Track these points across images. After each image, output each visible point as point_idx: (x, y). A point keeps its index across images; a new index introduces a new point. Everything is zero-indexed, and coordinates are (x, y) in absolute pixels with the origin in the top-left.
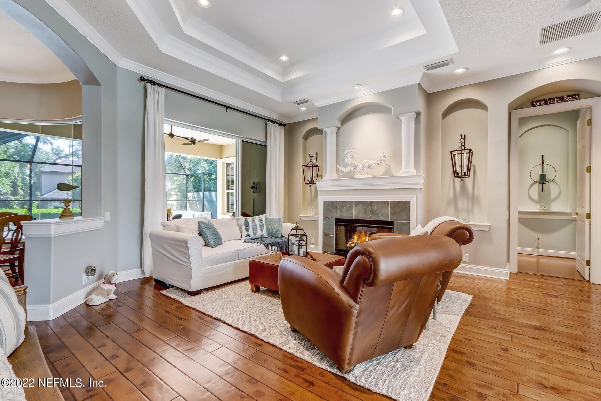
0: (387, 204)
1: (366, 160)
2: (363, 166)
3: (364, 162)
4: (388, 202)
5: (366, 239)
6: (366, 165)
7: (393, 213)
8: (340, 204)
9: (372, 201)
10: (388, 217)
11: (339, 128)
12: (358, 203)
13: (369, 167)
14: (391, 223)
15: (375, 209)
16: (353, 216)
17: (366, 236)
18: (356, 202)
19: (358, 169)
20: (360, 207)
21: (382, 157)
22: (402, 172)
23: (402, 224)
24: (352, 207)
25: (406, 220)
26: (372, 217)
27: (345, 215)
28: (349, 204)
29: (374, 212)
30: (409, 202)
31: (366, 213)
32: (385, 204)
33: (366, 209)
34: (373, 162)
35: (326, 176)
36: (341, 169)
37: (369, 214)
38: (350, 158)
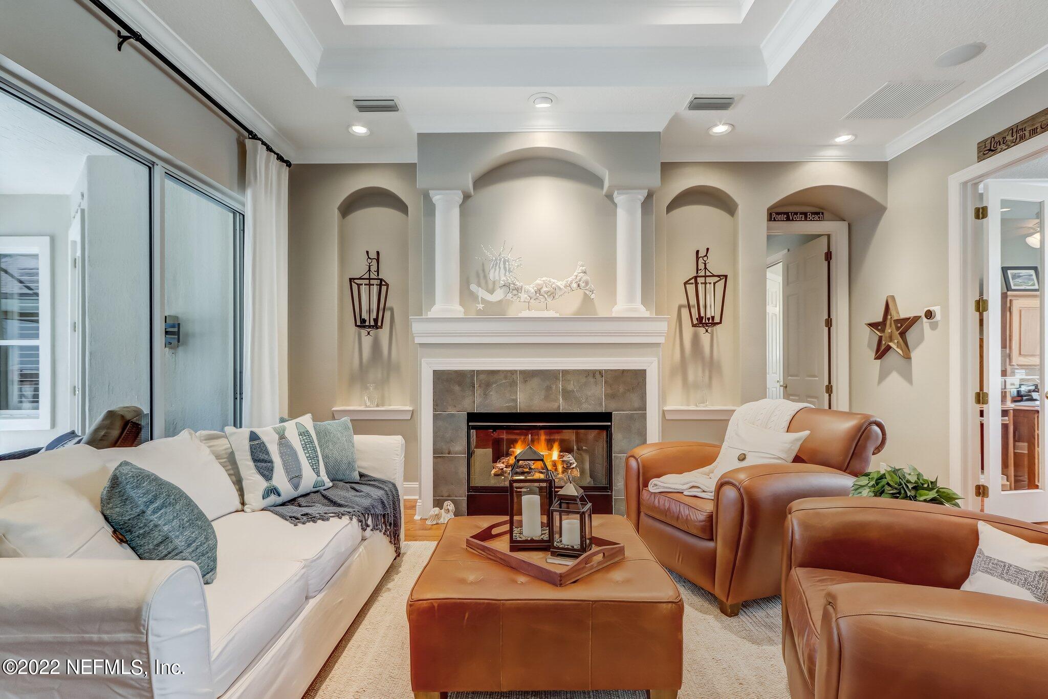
0: (598, 376)
1: (544, 279)
2: (538, 291)
3: (538, 282)
4: (600, 372)
5: (551, 455)
6: (545, 289)
7: (611, 396)
8: (482, 377)
9: (563, 371)
10: (601, 404)
11: (467, 197)
12: (528, 375)
13: (552, 294)
14: (607, 416)
15: (570, 387)
16: (517, 405)
17: (550, 448)
18: (523, 372)
19: (524, 296)
20: (535, 383)
21: (582, 275)
22: (621, 308)
23: (631, 418)
24: (513, 384)
25: (639, 409)
26: (562, 406)
27: (497, 403)
28: (506, 378)
29: (567, 394)
30: (645, 371)
31: (548, 397)
32: (594, 376)
33: (548, 389)
34: (561, 284)
35: (434, 309)
36: (482, 293)
37: (557, 400)
38: (502, 271)
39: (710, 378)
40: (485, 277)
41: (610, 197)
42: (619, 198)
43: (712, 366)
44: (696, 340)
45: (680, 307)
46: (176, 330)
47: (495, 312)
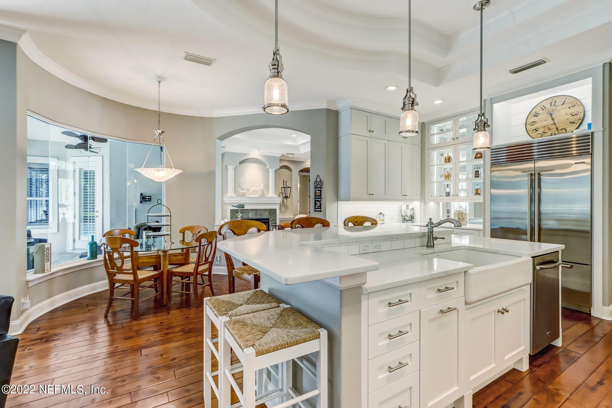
1: (255, 188)
2: (254, 191)
3: (253, 188)
4: (267, 209)
7: (269, 215)
8: (241, 211)
9: (259, 209)
10: (267, 216)
11: (236, 167)
12: (252, 210)
13: (256, 191)
14: (268, 219)
15: (261, 213)
19: (250, 192)
20: (253, 212)
21: (262, 187)
22: (270, 195)
23: (273, 219)
25: (275, 217)
27: (245, 217)
28: (247, 211)
29: (260, 214)
30: (276, 209)
31: (256, 215)
33: (256, 213)
34: (259, 189)
35: (228, 194)
36: (241, 191)
37: (258, 216)
38: (245, 186)
39: (286, 210)
40: (240, 186)
41: (268, 169)
42: (270, 169)
43: (286, 207)
44: (283, 201)
45: (280, 193)
46: (150, 198)
47: (243, 195)
